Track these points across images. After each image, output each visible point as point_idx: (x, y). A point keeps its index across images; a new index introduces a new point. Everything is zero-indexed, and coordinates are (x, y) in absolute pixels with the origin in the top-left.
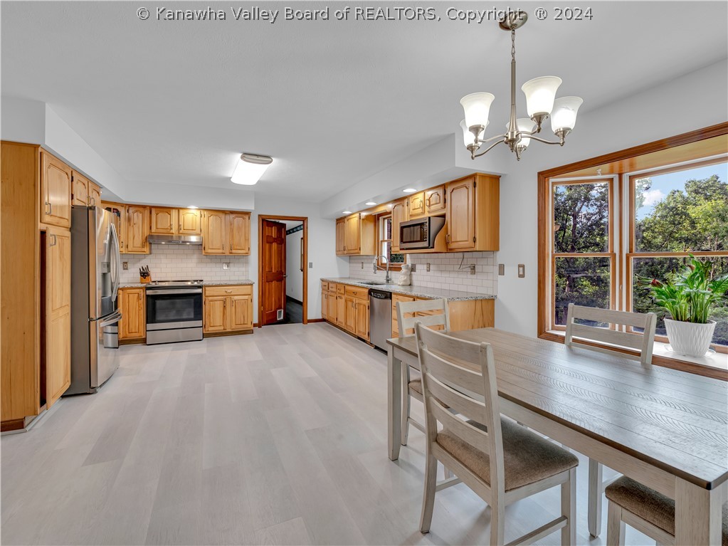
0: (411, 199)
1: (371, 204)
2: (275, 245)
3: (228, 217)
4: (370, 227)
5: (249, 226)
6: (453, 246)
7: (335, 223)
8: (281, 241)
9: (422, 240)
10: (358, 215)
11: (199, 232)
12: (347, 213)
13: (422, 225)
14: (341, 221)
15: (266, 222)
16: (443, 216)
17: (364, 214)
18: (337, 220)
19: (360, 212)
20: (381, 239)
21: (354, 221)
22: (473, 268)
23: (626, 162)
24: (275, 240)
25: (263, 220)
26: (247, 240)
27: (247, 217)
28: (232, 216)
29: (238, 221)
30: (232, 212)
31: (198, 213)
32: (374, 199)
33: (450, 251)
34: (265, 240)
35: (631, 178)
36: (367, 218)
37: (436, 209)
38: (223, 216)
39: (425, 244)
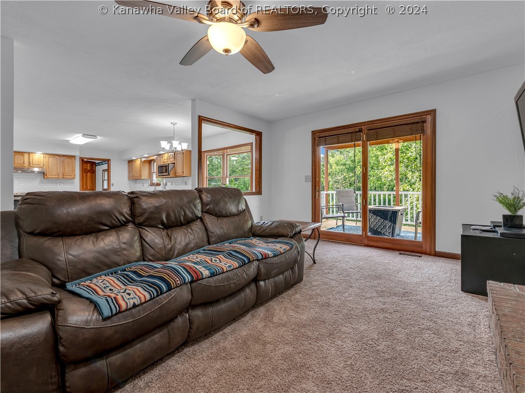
0: (163, 156)
1: (146, 156)
2: (89, 174)
3: (61, 158)
4: (147, 166)
5: (75, 164)
6: (177, 174)
7: (127, 163)
8: (93, 172)
9: (166, 172)
10: (140, 160)
11: (42, 166)
12: (134, 158)
13: (166, 166)
14: (130, 162)
15: (84, 162)
16: (174, 163)
17: (143, 159)
18: (129, 161)
19: (141, 158)
20: (152, 172)
21: (138, 162)
22: (186, 182)
23: (225, 151)
24: (89, 171)
25: (82, 160)
26: (74, 171)
27: (74, 159)
28: (63, 158)
29: (67, 160)
30: (64, 156)
31: (42, 156)
32: (148, 154)
33: (176, 177)
34: (84, 171)
35: (227, 155)
36: (145, 161)
37: (172, 160)
38: (58, 158)
39: (167, 174)
